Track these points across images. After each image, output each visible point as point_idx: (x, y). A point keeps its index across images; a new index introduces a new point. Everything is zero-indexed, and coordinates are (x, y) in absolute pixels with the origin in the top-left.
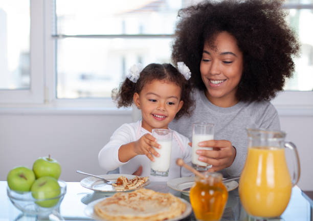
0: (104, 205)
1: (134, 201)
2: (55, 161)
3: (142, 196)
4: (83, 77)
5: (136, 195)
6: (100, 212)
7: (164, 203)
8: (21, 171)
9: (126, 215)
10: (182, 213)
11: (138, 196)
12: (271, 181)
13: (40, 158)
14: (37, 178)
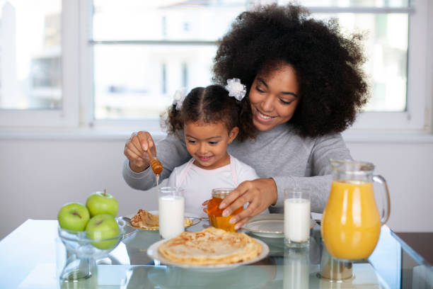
0: (170, 246)
1: (203, 241)
2: (111, 197)
3: (211, 236)
4: (113, 90)
5: (204, 235)
6: (166, 253)
7: (236, 244)
8: (74, 208)
9: (195, 257)
10: (259, 254)
11: (207, 237)
12: (357, 219)
13: (94, 193)
14: (91, 216)
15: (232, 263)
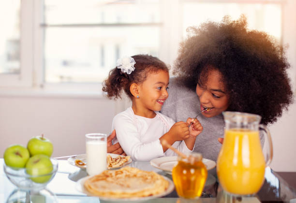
0: (94, 181)
1: (121, 178)
2: (48, 140)
3: (128, 173)
4: (65, 63)
5: (122, 172)
6: (90, 188)
7: (148, 181)
8: (16, 149)
9: (114, 191)
10: (166, 189)
11: (124, 174)
12: (246, 161)
13: (33, 137)
14: (31, 156)
15: (144, 196)
